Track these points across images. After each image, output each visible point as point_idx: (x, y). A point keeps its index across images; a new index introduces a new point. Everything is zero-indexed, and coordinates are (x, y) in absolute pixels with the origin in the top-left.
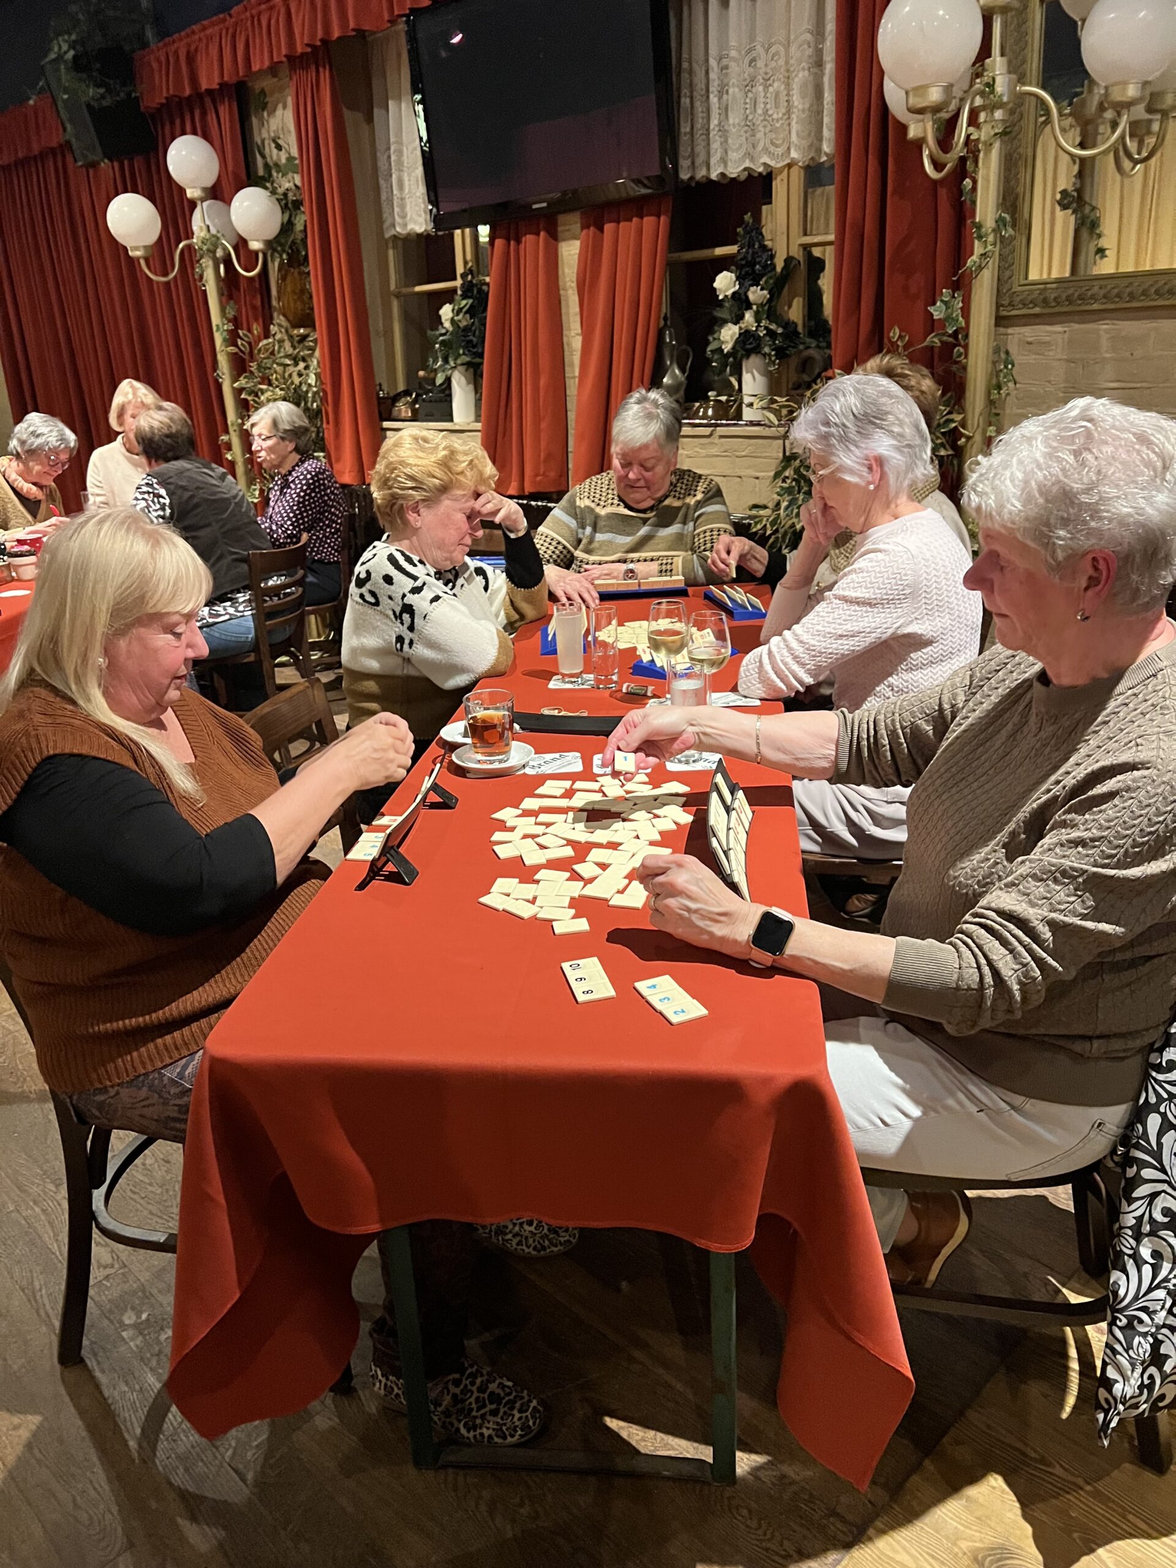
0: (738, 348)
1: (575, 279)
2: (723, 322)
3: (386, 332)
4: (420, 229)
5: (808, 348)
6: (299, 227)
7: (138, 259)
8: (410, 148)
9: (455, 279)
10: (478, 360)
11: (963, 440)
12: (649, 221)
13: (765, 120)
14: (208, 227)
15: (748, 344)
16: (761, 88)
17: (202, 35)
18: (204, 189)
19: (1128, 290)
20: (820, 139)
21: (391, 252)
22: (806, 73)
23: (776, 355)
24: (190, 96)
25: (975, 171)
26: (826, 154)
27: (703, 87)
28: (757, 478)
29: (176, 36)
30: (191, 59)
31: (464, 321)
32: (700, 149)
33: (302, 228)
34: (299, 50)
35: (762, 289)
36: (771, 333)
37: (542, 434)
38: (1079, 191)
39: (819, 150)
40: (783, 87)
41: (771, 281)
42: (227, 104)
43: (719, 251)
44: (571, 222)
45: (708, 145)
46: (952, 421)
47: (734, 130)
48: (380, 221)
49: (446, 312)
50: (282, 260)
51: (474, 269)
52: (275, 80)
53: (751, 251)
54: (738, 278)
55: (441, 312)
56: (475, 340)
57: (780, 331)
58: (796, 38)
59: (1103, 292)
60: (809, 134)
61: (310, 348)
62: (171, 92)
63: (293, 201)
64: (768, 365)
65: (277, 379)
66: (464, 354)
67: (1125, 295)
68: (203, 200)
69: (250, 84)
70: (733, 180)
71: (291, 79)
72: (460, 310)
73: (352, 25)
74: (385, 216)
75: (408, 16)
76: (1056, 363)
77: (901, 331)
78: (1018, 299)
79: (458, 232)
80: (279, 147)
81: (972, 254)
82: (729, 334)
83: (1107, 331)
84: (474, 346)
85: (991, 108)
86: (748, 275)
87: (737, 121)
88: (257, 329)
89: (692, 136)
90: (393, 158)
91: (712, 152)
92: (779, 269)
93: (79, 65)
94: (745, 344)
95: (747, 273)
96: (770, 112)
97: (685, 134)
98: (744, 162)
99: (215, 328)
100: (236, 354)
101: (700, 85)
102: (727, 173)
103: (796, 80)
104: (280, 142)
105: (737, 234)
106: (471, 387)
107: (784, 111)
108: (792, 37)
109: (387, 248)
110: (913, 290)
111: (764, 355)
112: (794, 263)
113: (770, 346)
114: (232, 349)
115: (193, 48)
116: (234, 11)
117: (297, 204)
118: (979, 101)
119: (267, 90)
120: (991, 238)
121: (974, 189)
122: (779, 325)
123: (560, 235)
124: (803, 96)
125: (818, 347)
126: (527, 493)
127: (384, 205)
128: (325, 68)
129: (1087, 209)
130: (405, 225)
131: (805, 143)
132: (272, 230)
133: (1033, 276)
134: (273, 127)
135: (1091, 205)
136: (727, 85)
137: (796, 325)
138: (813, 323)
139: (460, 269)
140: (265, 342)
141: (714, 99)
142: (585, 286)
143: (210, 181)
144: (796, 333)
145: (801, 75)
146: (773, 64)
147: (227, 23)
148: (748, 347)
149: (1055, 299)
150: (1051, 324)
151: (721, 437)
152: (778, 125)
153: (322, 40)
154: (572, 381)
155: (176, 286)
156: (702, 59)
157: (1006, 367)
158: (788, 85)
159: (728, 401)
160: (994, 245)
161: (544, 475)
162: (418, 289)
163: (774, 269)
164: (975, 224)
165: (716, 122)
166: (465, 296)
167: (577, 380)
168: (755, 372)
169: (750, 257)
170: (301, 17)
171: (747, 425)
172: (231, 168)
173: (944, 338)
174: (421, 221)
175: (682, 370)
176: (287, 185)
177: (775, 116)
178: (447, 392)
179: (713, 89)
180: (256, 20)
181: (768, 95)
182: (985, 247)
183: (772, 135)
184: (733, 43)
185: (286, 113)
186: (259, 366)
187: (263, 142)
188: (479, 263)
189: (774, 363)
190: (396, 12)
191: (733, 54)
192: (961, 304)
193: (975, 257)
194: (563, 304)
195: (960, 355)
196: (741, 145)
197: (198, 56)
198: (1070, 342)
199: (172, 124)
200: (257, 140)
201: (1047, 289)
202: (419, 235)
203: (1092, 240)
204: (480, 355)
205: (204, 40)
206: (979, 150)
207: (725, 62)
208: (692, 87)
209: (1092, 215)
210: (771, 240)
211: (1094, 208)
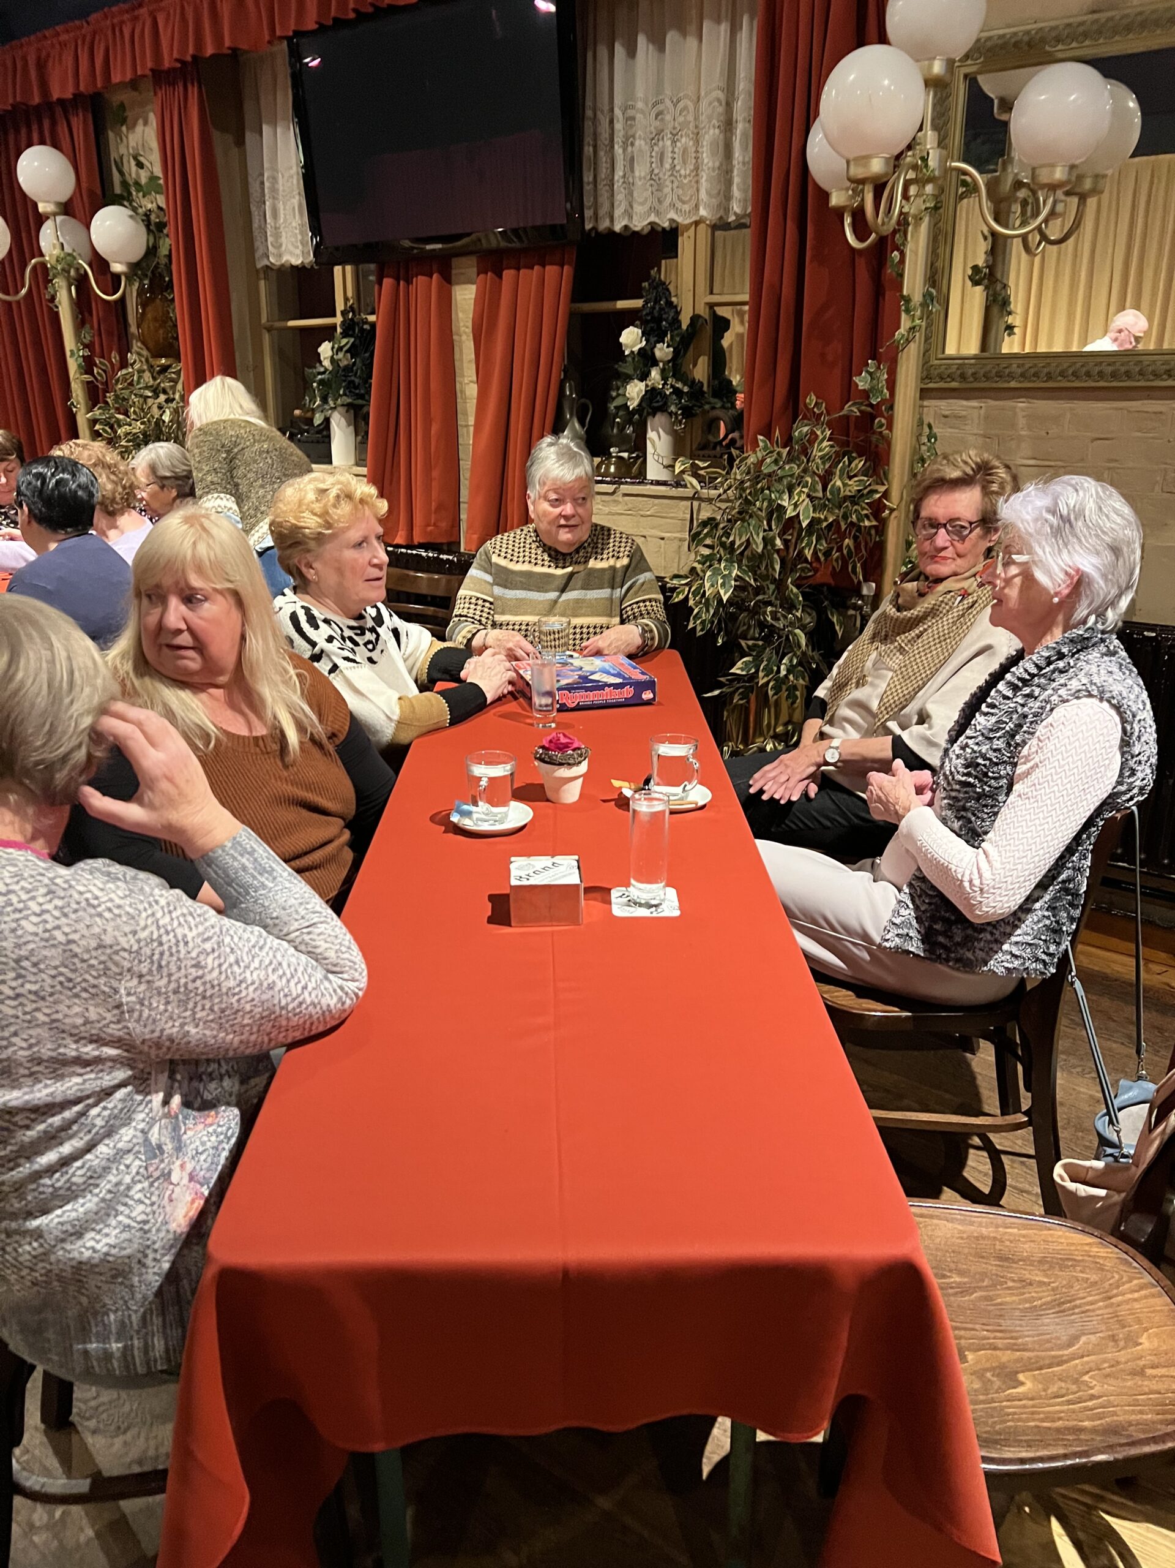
0: (644, 405)
1: (470, 324)
2: (628, 379)
3: (255, 367)
4: (296, 261)
5: (713, 408)
6: (164, 251)
8: (286, 175)
9: (334, 315)
10: (360, 402)
11: (887, 512)
12: (551, 270)
13: (672, 175)
14: (62, 245)
15: (653, 402)
16: (669, 143)
17: (55, 41)
18: (58, 204)
19: (1045, 370)
20: (728, 197)
21: (262, 283)
22: (717, 131)
23: (682, 414)
24: (39, 105)
25: (904, 244)
26: (735, 214)
27: (607, 136)
28: (663, 539)
29: (24, 40)
30: (41, 66)
31: (345, 360)
32: (604, 198)
33: (167, 253)
34: (167, 64)
35: (668, 346)
36: (677, 392)
37: (434, 484)
38: (991, 267)
39: (727, 210)
40: (691, 143)
41: (678, 339)
42: (81, 115)
43: (621, 304)
44: (467, 266)
45: (613, 195)
47: (640, 183)
48: (251, 250)
49: (325, 349)
50: (142, 285)
51: (355, 306)
52: (135, 94)
53: (657, 307)
54: (643, 334)
55: (320, 350)
56: (357, 381)
57: (686, 389)
58: (706, 95)
59: (1019, 371)
60: (719, 193)
61: (171, 380)
62: (18, 99)
63: (157, 224)
64: (674, 424)
65: (135, 412)
66: (345, 394)
67: (1042, 375)
68: (55, 214)
69: (106, 95)
70: (635, 233)
71: (155, 94)
72: (340, 349)
73: (227, 43)
74: (257, 244)
75: (289, 39)
76: (971, 438)
77: (817, 398)
78: (936, 372)
79: (338, 269)
80: (140, 165)
81: (899, 328)
82: (635, 391)
83: (1022, 410)
84: (356, 388)
85: (921, 182)
86: (653, 332)
87: (643, 174)
88: (115, 357)
89: (595, 186)
90: (267, 184)
91: (616, 204)
92: (684, 327)
94: (651, 402)
95: (652, 328)
96: (678, 168)
97: (589, 183)
98: (649, 216)
99: (68, 354)
100: (92, 382)
101: (604, 135)
102: (631, 226)
103: (707, 137)
104: (141, 159)
105: (641, 289)
106: (352, 428)
107: (692, 167)
108: (703, 93)
109: (259, 279)
110: (830, 358)
111: (671, 414)
112: (700, 320)
113: (676, 405)
114: (87, 377)
115: (44, 54)
116: (93, 18)
117: (161, 226)
118: (911, 175)
119: (126, 103)
120: (918, 313)
121: (902, 261)
122: (685, 384)
123: (453, 277)
124: (713, 154)
125: (723, 407)
126: (416, 543)
127: (256, 233)
128: (193, 85)
129: (999, 287)
130: (280, 256)
131: (715, 202)
132: (137, 252)
133: (951, 350)
134: (132, 144)
135: (1001, 282)
136: (633, 136)
137: (702, 384)
138: (716, 382)
139: (340, 306)
140: (124, 372)
141: (618, 150)
142: (482, 332)
143: (64, 197)
144: (703, 393)
145: (711, 132)
146: (681, 119)
147: (83, 31)
148: (655, 405)
149: (974, 374)
150: (967, 399)
151: (625, 495)
152: (685, 181)
153: (194, 57)
154: (465, 429)
155: (19, 307)
156: (606, 108)
157: (929, 441)
158: (697, 142)
159: (630, 458)
160: (921, 318)
161: (435, 525)
162: (292, 323)
163: (680, 326)
164: (903, 297)
165: (621, 174)
166: (345, 334)
167: (472, 429)
168: (660, 430)
169: (656, 314)
170: (169, 30)
171: (652, 483)
172: (84, 185)
173: (863, 408)
174: (298, 252)
175: (582, 423)
176: (149, 206)
177: (683, 172)
178: (325, 433)
179: (618, 139)
180: (117, 29)
181: (676, 150)
182: (913, 321)
183: (680, 192)
184: (640, 93)
185: (147, 129)
186: (117, 396)
187: (121, 158)
188: (362, 300)
189: (680, 422)
190: (278, 33)
191: (640, 105)
192: (886, 376)
193: (902, 330)
194: (456, 349)
195: (882, 426)
196: (646, 199)
197: (50, 64)
198: (986, 418)
199: (17, 131)
200: (114, 155)
201: (965, 364)
202: (292, 266)
203: (1002, 316)
204: (365, 396)
205: (58, 46)
206: (909, 225)
207: (630, 113)
208: (595, 136)
209: (1003, 292)
210: (676, 296)
211: (1005, 286)
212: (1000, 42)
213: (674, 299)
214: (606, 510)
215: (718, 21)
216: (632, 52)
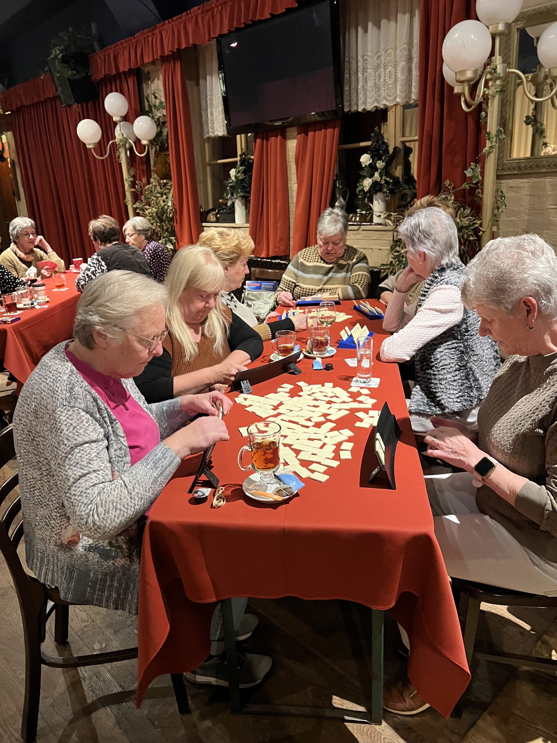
0: (371, 189)
1: (294, 157)
2: (365, 177)
3: (204, 182)
4: (221, 134)
5: (404, 189)
6: (165, 134)
7: (90, 149)
8: (217, 97)
9: (236, 157)
10: (247, 195)
11: (481, 233)
12: (329, 131)
13: (384, 84)
14: (123, 134)
15: (376, 187)
16: (383, 70)
17: (121, 46)
18: (121, 117)
20: (410, 92)
21: (207, 145)
22: (404, 63)
23: (389, 192)
24: (115, 74)
25: (487, 109)
26: (414, 100)
27: (355, 69)
28: (380, 250)
29: (109, 47)
30: (116, 58)
31: (241, 176)
32: (354, 98)
34: (166, 53)
35: (383, 162)
36: (387, 182)
37: (278, 229)
38: (534, 116)
39: (410, 98)
40: (393, 69)
41: (387, 158)
42: (132, 78)
43: (362, 144)
44: (293, 131)
45: (358, 95)
46: (476, 224)
47: (370, 89)
48: (202, 130)
49: (233, 172)
50: (156, 149)
51: (246, 152)
52: (154, 67)
53: (378, 144)
54: (371, 157)
55: (230, 172)
56: (246, 185)
57: (391, 181)
58: (400, 46)
59: (547, 164)
60: (405, 91)
61: (168, 189)
62: (106, 73)
63: (162, 122)
64: (385, 197)
65: (153, 204)
66: (241, 192)
68: (120, 122)
69: (142, 69)
70: (369, 112)
71: (162, 66)
72: (239, 172)
73: (191, 42)
74: (205, 128)
75: (217, 38)
76: (524, 197)
77: (450, 181)
78: (506, 167)
79: (238, 136)
80: (156, 98)
81: (485, 147)
82: (367, 183)
83: (549, 182)
84: (246, 188)
85: (495, 80)
86: (376, 156)
87: (371, 85)
88: (144, 180)
89: (350, 91)
90: (208, 102)
91: (359, 99)
92: (391, 152)
93: (64, 61)
95: (376, 155)
96: (387, 81)
97: (347, 91)
98: (374, 103)
99: (125, 180)
100: (135, 191)
101: (354, 69)
102: (366, 108)
103: (400, 66)
104: (156, 95)
105: (371, 136)
106: (244, 207)
107: (393, 80)
108: (398, 46)
109: (205, 143)
110: (456, 163)
111: (384, 192)
112: (398, 150)
113: (386, 188)
114: (133, 190)
115: (117, 53)
116: (136, 35)
117: (164, 123)
118: (489, 76)
119: (150, 71)
120: (494, 139)
121: (486, 116)
122: (391, 179)
123: (287, 137)
124: (403, 73)
125: (409, 188)
126: (270, 256)
127: (204, 124)
128: (178, 62)
129: (539, 125)
130: (214, 132)
131: (404, 95)
132: (152, 135)
133: (515, 156)
134: (153, 88)
135: (540, 123)
136: (367, 68)
137: (399, 178)
138: (406, 177)
139: (239, 152)
140: (148, 186)
141: (360, 75)
142: (300, 161)
143: (124, 113)
144: (399, 182)
145: (402, 63)
146: (389, 58)
147: (133, 41)
148: (376, 189)
149: (524, 167)
150: (522, 178)
151: (363, 230)
152: (391, 86)
153: (177, 49)
154: (292, 205)
155: (107, 161)
156: (355, 56)
157: (501, 199)
158: (395, 68)
159: (366, 213)
160: (496, 142)
161: (278, 248)
162: (220, 161)
163: (388, 152)
164: (486, 133)
165: (361, 85)
166: (241, 165)
167: (295, 204)
168: (379, 200)
169: (377, 147)
170: (167, 39)
171: (375, 225)
172: (133, 107)
173: (471, 185)
174: (222, 130)
175: (344, 199)
176: (160, 115)
177: (389, 82)
178: (233, 209)
179: (360, 70)
180: (146, 40)
181: (386, 73)
182: (492, 143)
183: (388, 91)
184: (369, 49)
185: (159, 81)
186: (145, 198)
187: (148, 95)
188: (248, 150)
189: (388, 196)
190: (212, 36)
191: (369, 54)
192: (480, 170)
193: (487, 148)
194: (288, 169)
195: (479, 193)
196: (373, 96)
197: (119, 56)
198: (531, 187)
199: (106, 87)
200: (145, 94)
201: (520, 162)
202: (220, 137)
203: (541, 139)
204: (249, 192)
205: (122, 49)
206: (489, 99)
207: (365, 57)
208: (350, 69)
209: (541, 127)
210: (387, 139)
211: (542, 125)
212: (533, 12)
213: (386, 140)
214: (355, 237)
215: (404, 13)
216: (366, 31)
